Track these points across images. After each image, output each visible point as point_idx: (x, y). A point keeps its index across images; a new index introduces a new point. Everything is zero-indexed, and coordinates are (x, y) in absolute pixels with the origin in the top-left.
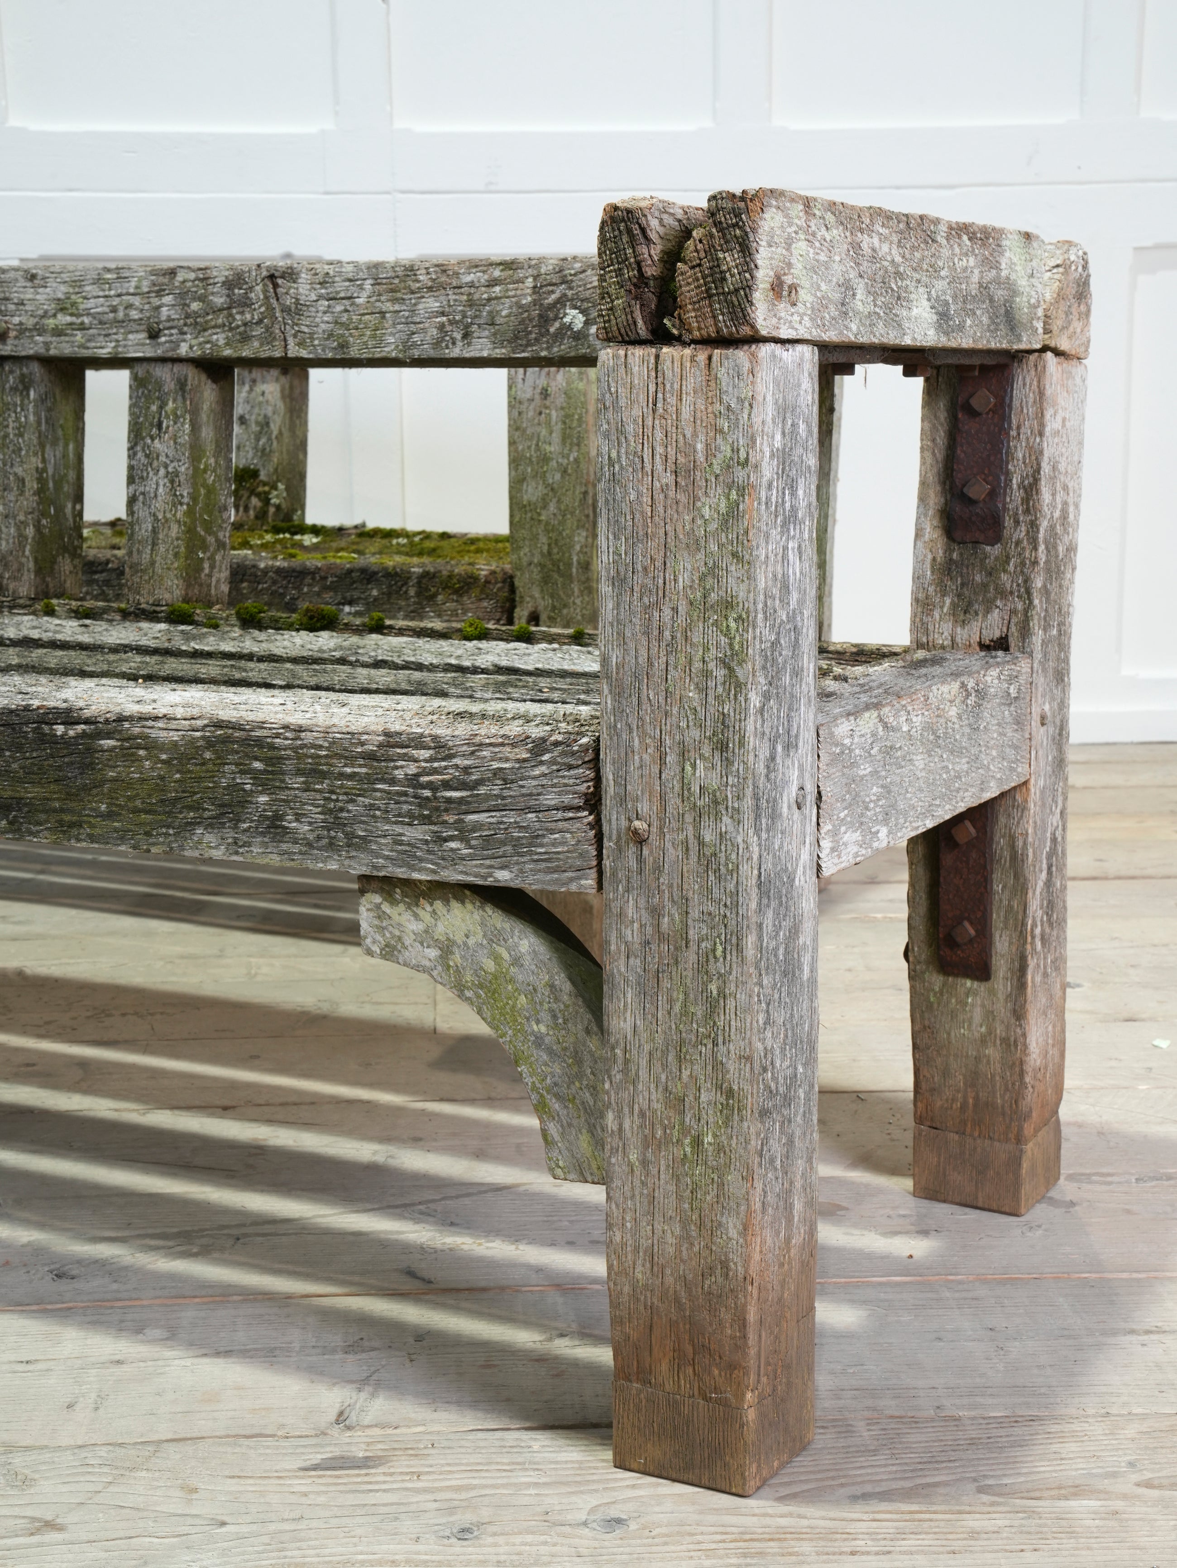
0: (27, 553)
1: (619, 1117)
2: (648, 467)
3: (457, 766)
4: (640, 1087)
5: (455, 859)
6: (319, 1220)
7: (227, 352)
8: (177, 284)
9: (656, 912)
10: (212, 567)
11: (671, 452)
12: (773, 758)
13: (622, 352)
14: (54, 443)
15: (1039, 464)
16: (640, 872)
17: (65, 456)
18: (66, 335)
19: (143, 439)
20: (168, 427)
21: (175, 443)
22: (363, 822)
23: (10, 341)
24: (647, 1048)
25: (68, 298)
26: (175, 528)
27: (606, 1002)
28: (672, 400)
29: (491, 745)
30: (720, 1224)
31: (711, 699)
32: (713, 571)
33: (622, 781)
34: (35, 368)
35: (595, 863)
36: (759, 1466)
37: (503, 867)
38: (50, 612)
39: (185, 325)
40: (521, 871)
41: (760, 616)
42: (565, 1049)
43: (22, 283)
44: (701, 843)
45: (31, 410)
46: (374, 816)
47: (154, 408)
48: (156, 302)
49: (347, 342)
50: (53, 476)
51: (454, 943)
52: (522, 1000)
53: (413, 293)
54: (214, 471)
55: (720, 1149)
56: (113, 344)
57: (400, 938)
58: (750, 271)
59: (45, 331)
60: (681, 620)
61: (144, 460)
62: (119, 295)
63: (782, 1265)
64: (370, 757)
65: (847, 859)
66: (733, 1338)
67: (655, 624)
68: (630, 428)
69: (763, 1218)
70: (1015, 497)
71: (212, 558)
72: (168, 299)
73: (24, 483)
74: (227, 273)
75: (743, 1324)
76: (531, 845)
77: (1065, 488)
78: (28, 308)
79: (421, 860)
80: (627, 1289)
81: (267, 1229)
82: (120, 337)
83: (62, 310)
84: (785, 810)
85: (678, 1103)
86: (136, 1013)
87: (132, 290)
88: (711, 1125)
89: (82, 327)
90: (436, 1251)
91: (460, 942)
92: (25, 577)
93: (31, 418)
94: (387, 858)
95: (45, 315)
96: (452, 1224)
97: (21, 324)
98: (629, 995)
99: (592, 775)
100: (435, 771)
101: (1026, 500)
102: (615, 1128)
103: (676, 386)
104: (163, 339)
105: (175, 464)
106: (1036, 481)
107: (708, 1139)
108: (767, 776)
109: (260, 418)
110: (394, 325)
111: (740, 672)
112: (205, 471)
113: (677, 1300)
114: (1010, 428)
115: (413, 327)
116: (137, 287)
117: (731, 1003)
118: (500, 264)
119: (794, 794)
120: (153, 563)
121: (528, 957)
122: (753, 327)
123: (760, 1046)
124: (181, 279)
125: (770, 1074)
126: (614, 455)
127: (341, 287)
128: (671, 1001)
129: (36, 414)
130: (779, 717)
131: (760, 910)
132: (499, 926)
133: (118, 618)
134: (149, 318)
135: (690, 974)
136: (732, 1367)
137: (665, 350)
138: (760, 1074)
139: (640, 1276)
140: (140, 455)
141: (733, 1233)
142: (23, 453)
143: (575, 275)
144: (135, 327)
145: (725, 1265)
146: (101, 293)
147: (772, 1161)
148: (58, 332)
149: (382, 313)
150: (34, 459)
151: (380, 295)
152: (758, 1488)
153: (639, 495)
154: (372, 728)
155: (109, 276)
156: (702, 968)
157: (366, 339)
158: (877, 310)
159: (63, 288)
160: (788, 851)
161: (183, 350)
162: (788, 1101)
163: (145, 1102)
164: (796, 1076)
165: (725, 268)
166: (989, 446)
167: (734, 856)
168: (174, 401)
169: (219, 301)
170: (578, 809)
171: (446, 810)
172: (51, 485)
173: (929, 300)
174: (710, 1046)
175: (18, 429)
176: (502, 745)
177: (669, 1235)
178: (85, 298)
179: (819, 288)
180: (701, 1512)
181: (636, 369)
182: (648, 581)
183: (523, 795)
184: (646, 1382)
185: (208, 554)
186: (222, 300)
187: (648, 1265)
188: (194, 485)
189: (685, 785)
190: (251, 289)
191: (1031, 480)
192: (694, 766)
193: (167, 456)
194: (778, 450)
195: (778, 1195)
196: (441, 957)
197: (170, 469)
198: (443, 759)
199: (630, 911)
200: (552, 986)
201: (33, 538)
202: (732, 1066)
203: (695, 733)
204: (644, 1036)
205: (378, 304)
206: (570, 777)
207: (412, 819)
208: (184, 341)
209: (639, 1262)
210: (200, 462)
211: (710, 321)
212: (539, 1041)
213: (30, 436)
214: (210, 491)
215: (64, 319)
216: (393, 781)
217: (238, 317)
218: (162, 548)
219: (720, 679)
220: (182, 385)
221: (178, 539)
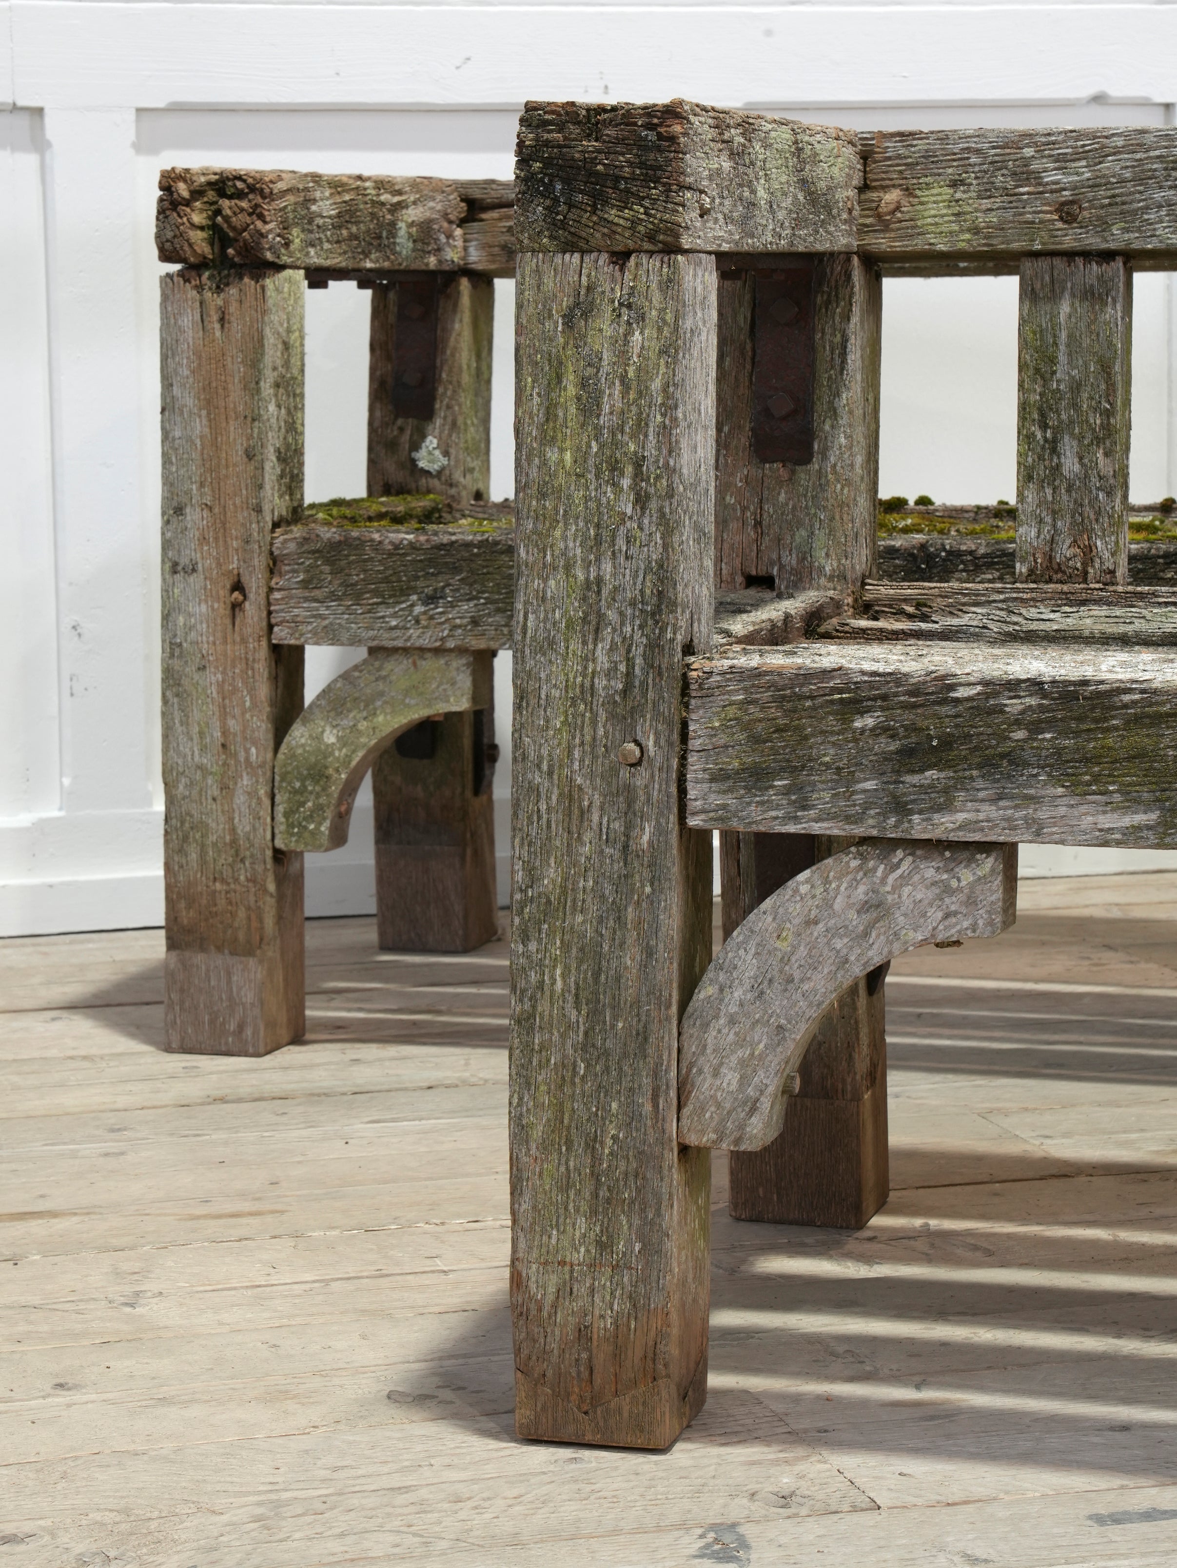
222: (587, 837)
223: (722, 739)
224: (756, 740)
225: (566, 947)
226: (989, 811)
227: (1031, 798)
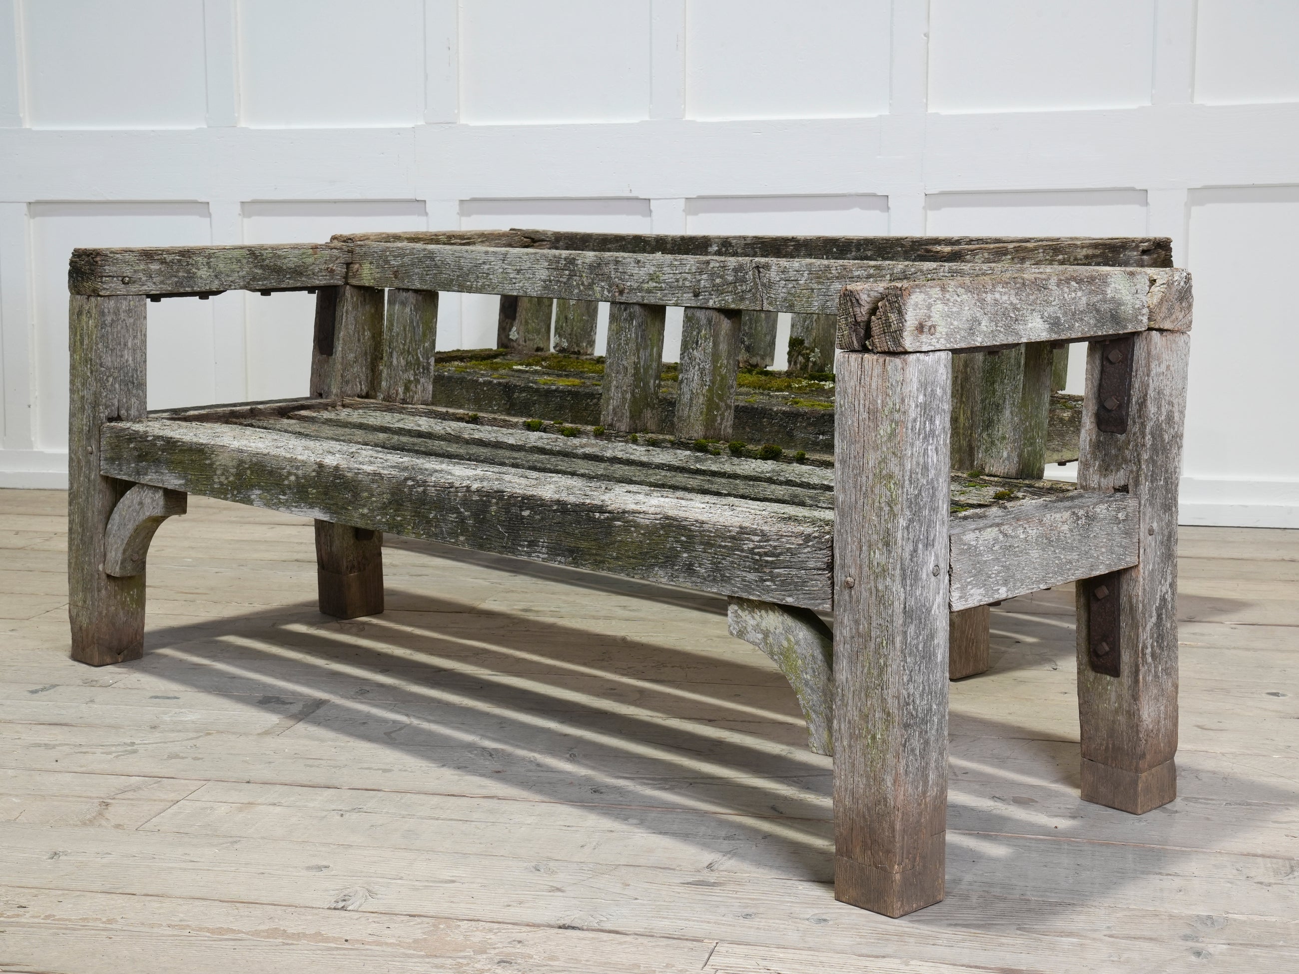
0: (626, 407)
1: (839, 723)
2: (857, 410)
3: (771, 545)
4: (849, 708)
5: (768, 590)
6: (738, 780)
7: (733, 306)
8: (709, 268)
9: (857, 622)
10: (722, 419)
11: (867, 403)
12: (915, 550)
13: (847, 356)
14: (645, 348)
15: (1146, 392)
16: (851, 602)
17: (651, 355)
18: (653, 292)
19: (688, 349)
20: (701, 344)
21: (705, 352)
22: (729, 570)
23: (625, 295)
24: (852, 689)
25: (655, 274)
26: (701, 398)
27: (834, 665)
28: (868, 379)
29: (786, 536)
30: (883, 779)
31: (882, 521)
32: (884, 460)
33: (843, 558)
34: (637, 308)
35: (830, 597)
36: (902, 904)
37: (790, 596)
38: (635, 441)
39: (712, 290)
40: (798, 598)
41: (907, 482)
42: (819, 688)
43: (633, 264)
44: (877, 590)
46: (733, 567)
47: (695, 333)
48: (698, 277)
49: (793, 304)
50: (644, 366)
51: (770, 631)
52: (800, 662)
53: (828, 279)
54: (726, 367)
55: (884, 741)
56: (676, 299)
57: (745, 628)
58: (902, 323)
59: (642, 290)
60: (870, 482)
61: (688, 361)
62: (680, 273)
63: (919, 805)
64: (733, 538)
65: (972, 603)
66: (889, 837)
67: (859, 483)
68: (850, 391)
69: (906, 778)
70: (1134, 409)
71: (722, 415)
72: (704, 276)
73: (627, 370)
74: (735, 264)
75: (893, 830)
76: (802, 586)
77: (1171, 403)
78: (635, 278)
79: (754, 590)
80: (841, 809)
81: (709, 781)
82: (679, 295)
83: (651, 279)
84: (924, 576)
85: (865, 717)
86: (680, 667)
87: (687, 271)
88: (880, 729)
89: (661, 289)
90: (792, 800)
91: (772, 631)
92: (625, 420)
94: (739, 588)
95: (643, 281)
96: (808, 788)
97: (631, 286)
98: (845, 663)
99: (830, 554)
100: (761, 547)
101: (1140, 411)
102: (838, 728)
103: (870, 373)
104: (701, 297)
105: (704, 364)
106: (1145, 400)
107: (879, 736)
108: (911, 560)
110: (818, 296)
111: (895, 509)
112: (721, 367)
113: (864, 817)
114: (1131, 370)
115: (827, 298)
116: (689, 270)
117: (889, 669)
118: (874, 267)
119: (931, 569)
120: (689, 417)
121: (802, 641)
122: (904, 348)
123: (905, 692)
124: (712, 266)
125: (911, 707)
126: (842, 402)
127: (792, 273)
128: (863, 666)
129: (636, 334)
130: (920, 531)
131: (904, 624)
132: (790, 625)
133: (669, 446)
134: (695, 286)
135: (871, 653)
136: (888, 852)
137: (866, 355)
138: (904, 706)
139: (847, 803)
140: (686, 358)
141: (889, 784)
143: (911, 274)
144: (687, 290)
145: (885, 799)
146: (672, 272)
147: (913, 750)
148: (649, 291)
149: (812, 290)
150: (633, 357)
151: (812, 280)
152: (902, 916)
153: (853, 422)
154: (735, 524)
155: (676, 263)
156: (877, 651)
157: (803, 303)
158: (999, 328)
159: (653, 268)
160: (927, 597)
161: (711, 303)
162: (924, 721)
163: (668, 714)
164: (931, 710)
165: (891, 321)
166: (1119, 381)
167: (891, 597)
168: (705, 330)
169: (730, 278)
170: (824, 570)
171: (765, 566)
172: (642, 370)
173: (1042, 318)
174: (880, 690)
176: (791, 536)
177: (861, 783)
178: (663, 274)
179: (952, 324)
180: (868, 922)
181: (852, 364)
182: (856, 463)
183: (800, 561)
184: (850, 857)
185: (720, 412)
186: (732, 278)
187: (851, 798)
188: (714, 375)
189: (870, 562)
190: (747, 273)
191: (1142, 400)
192: (875, 553)
193: (700, 359)
194: (921, 403)
195: (917, 768)
196: (764, 638)
197: (701, 366)
198: (765, 542)
199: (846, 621)
200: (813, 656)
201: (630, 399)
202: (890, 701)
203: (875, 537)
204: (851, 683)
205: (810, 284)
206: (820, 554)
207: (751, 570)
208: (712, 299)
209: (847, 796)
210: (717, 362)
211: (885, 344)
212: (807, 683)
213: (632, 345)
214: (723, 378)
215: (652, 284)
216: (742, 551)
217: (739, 288)
218: (694, 409)
219: (887, 512)
220: (710, 321)
221: (702, 404)
222: (82, 475)
223: (106, 448)
224: (112, 449)
225: (78, 508)
226: (155, 476)
227: (162, 473)
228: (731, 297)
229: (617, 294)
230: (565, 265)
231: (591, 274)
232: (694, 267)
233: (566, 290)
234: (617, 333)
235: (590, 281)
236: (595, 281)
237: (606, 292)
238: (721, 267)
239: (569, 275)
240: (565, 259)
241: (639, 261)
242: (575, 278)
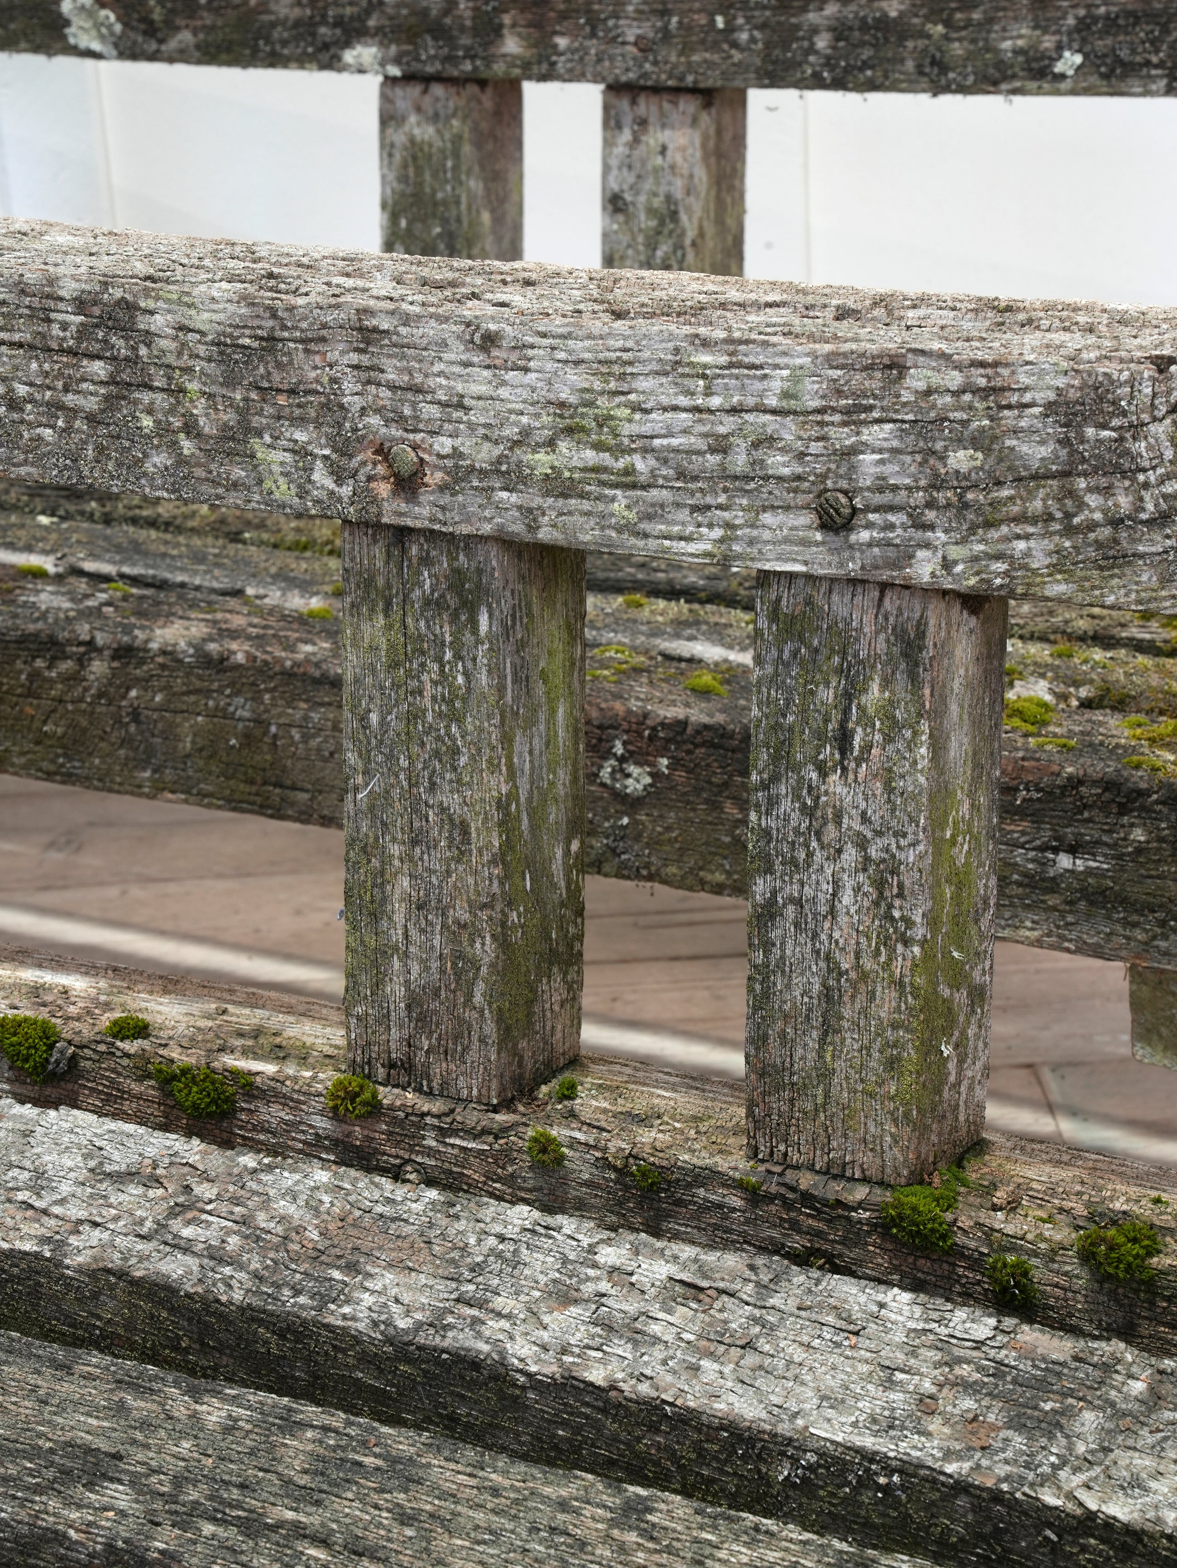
8: (907, 396)
18: (583, 496)
19: (796, 768)
20: (867, 747)
21: (889, 789)
25: (591, 404)
39: (931, 504)
43: (457, 352)
45: (482, 660)
47: (827, 695)
48: (843, 437)
54: (969, 829)
56: (718, 533)
59: (524, 480)
61: (798, 820)
62: (734, 411)
72: (879, 434)
73: (465, 831)
74: (1061, 382)
78: (476, 417)
82: (737, 517)
83: (570, 431)
87: (772, 401)
89: (629, 482)
92: (473, 1055)
93: (483, 678)
95: (523, 439)
97: (456, 454)
104: (863, 535)
105: (889, 841)
109: (657, 202)
112: (953, 840)
116: (786, 395)
120: (825, 1074)
124: (921, 385)
129: (492, 664)
134: (824, 477)
140: (786, 805)
142: (463, 760)
144: (781, 494)
146: (683, 401)
148: (561, 487)
150: (489, 778)
155: (706, 358)
159: (575, 378)
161: (923, 568)
168: (886, 683)
169: (1036, 452)
175: (450, 702)
178: (637, 408)
186: (1044, 451)
188: (936, 889)
190: (1137, 429)
193: (864, 818)
197: (874, 852)
201: (492, 965)
208: (927, 545)
213: (482, 724)
214: (962, 882)
215: (577, 455)
217: (1093, 500)
218: (851, 1041)
221: (895, 1026)
228: (1048, 544)
229: (383, 489)
230: (83, 332)
231: (230, 382)
232: (810, 386)
233: (101, 450)
234: (394, 665)
235: (230, 417)
236: (257, 421)
237: (321, 476)
238: (976, 391)
239: (112, 381)
240: (81, 304)
241: (490, 340)
242: (146, 397)
